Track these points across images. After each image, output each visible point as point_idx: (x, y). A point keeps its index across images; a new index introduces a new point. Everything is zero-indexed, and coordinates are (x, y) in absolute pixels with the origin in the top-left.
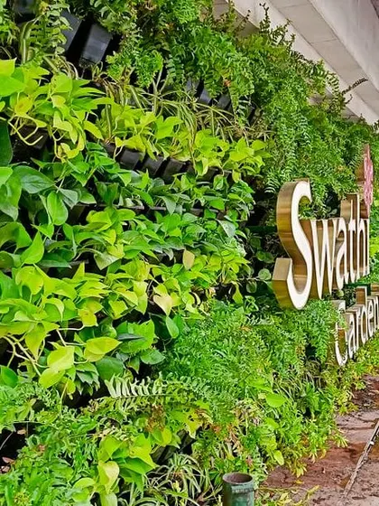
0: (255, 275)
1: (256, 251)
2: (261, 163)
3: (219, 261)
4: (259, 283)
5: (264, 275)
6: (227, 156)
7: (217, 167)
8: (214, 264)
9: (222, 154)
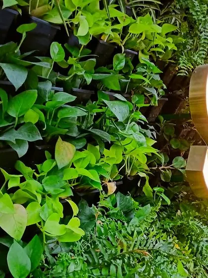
0: (170, 163)
1: (170, 138)
2: (172, 47)
3: (121, 151)
4: (174, 171)
5: (178, 163)
6: (125, 29)
7: (115, 44)
8: (113, 156)
9: (119, 27)
